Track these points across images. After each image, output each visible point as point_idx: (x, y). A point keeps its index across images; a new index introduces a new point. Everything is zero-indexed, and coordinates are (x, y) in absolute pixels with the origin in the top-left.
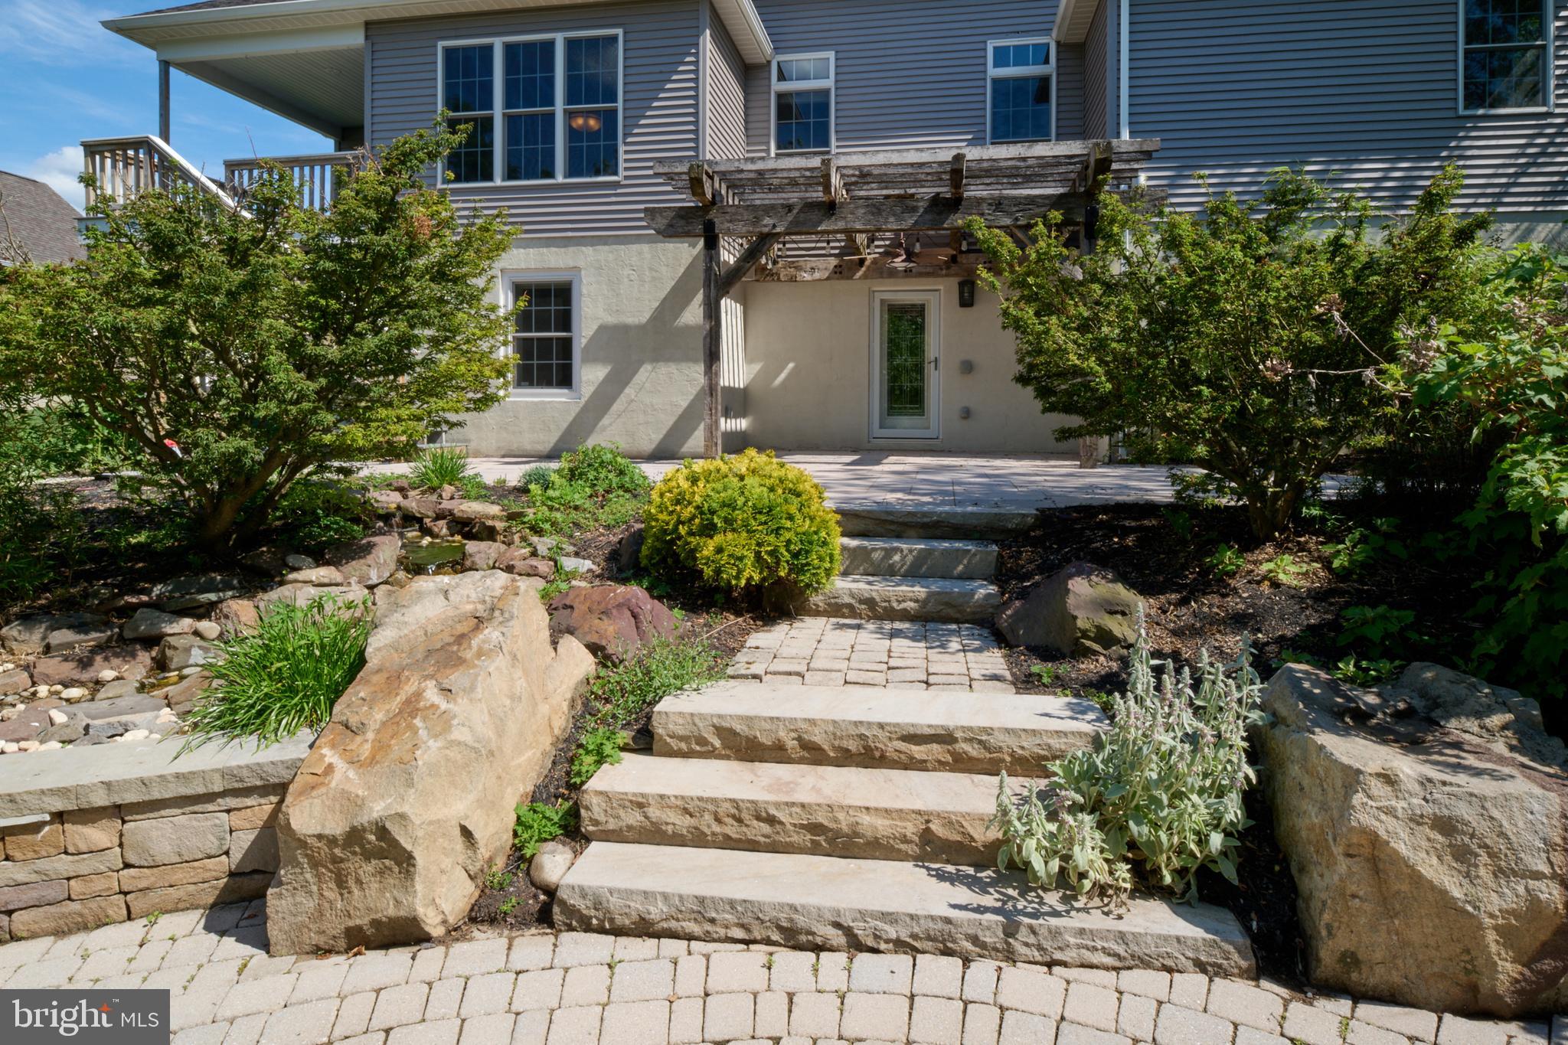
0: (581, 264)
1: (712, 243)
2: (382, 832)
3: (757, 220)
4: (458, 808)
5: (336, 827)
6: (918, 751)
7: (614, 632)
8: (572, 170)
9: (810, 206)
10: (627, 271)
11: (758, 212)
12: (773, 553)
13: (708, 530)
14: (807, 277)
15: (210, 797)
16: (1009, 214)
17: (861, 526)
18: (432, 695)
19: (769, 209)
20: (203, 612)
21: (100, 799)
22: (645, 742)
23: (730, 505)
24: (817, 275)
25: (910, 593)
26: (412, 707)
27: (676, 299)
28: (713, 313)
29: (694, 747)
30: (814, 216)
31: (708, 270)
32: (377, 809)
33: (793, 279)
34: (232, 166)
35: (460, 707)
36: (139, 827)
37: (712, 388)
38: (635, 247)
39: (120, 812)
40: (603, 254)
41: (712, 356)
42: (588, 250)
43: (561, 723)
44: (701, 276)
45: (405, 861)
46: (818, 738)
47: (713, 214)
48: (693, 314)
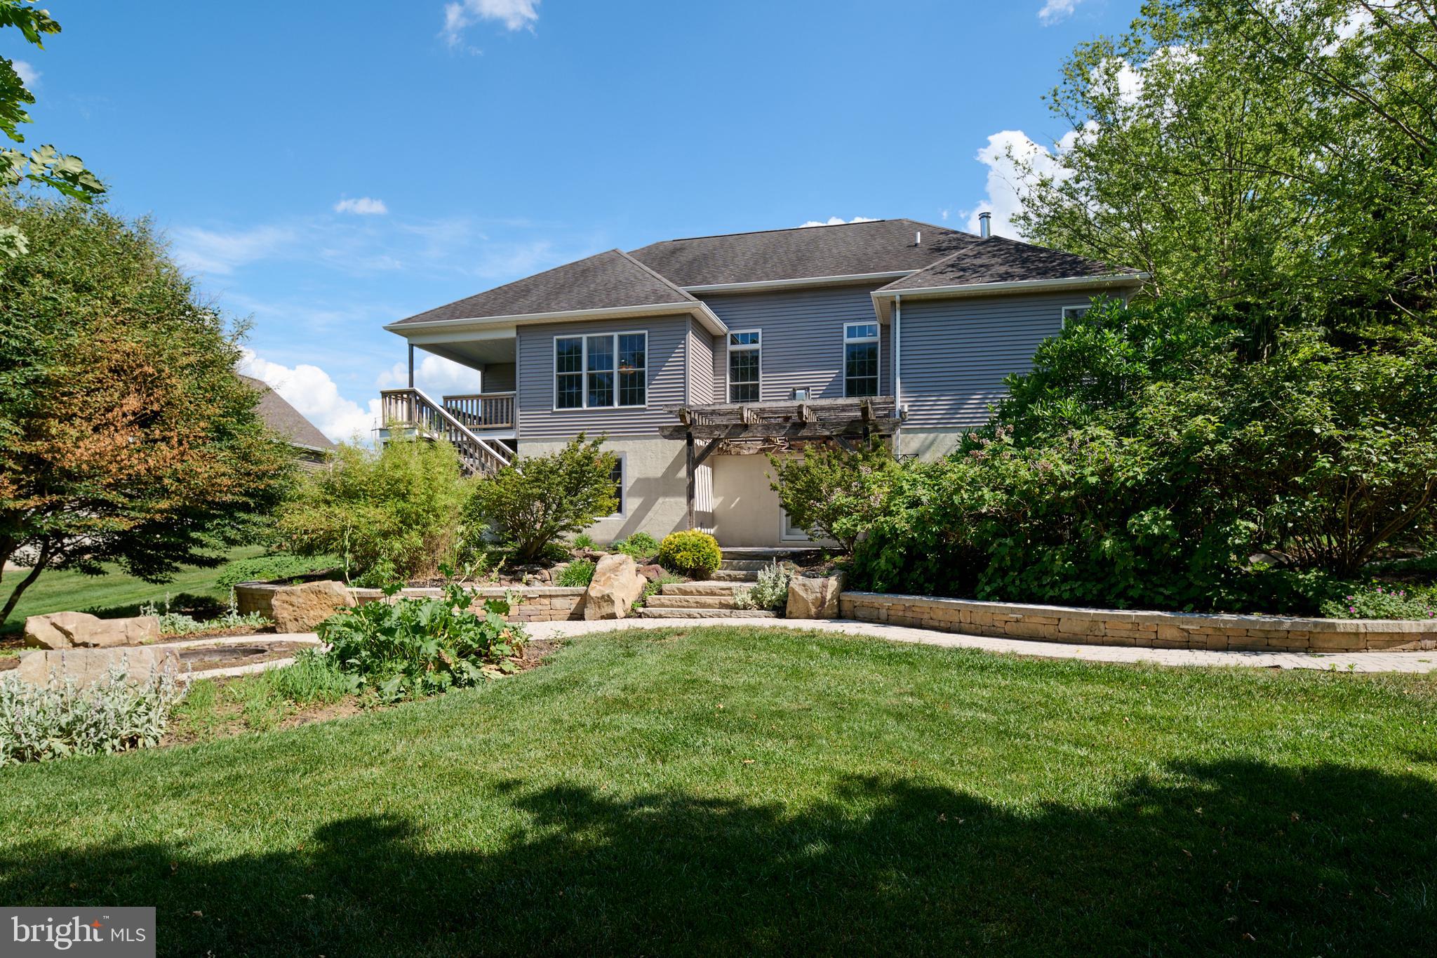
0: (626, 450)
1: (690, 442)
2: (608, 596)
3: (712, 432)
4: (622, 595)
5: (599, 595)
6: (723, 592)
7: (652, 575)
8: (622, 402)
9: (736, 426)
10: (650, 453)
11: (712, 428)
12: (698, 558)
13: (678, 551)
14: (746, 452)
15: (568, 596)
16: (828, 430)
17: (733, 556)
18: (613, 576)
19: (717, 427)
20: (535, 573)
21: (548, 593)
22: (660, 592)
23: (685, 544)
24: (751, 452)
25: (741, 574)
26: (609, 578)
27: (674, 467)
28: (691, 474)
29: (672, 593)
30: (738, 431)
31: (688, 455)
32: (607, 592)
33: (738, 454)
34: (446, 399)
35: (620, 577)
36: (554, 601)
37: (690, 512)
38: (654, 441)
39: (550, 596)
40: (638, 444)
41: (691, 496)
42: (630, 442)
43: (640, 590)
44: (685, 459)
45: (613, 602)
46: (700, 589)
47: (691, 429)
48: (683, 473)
